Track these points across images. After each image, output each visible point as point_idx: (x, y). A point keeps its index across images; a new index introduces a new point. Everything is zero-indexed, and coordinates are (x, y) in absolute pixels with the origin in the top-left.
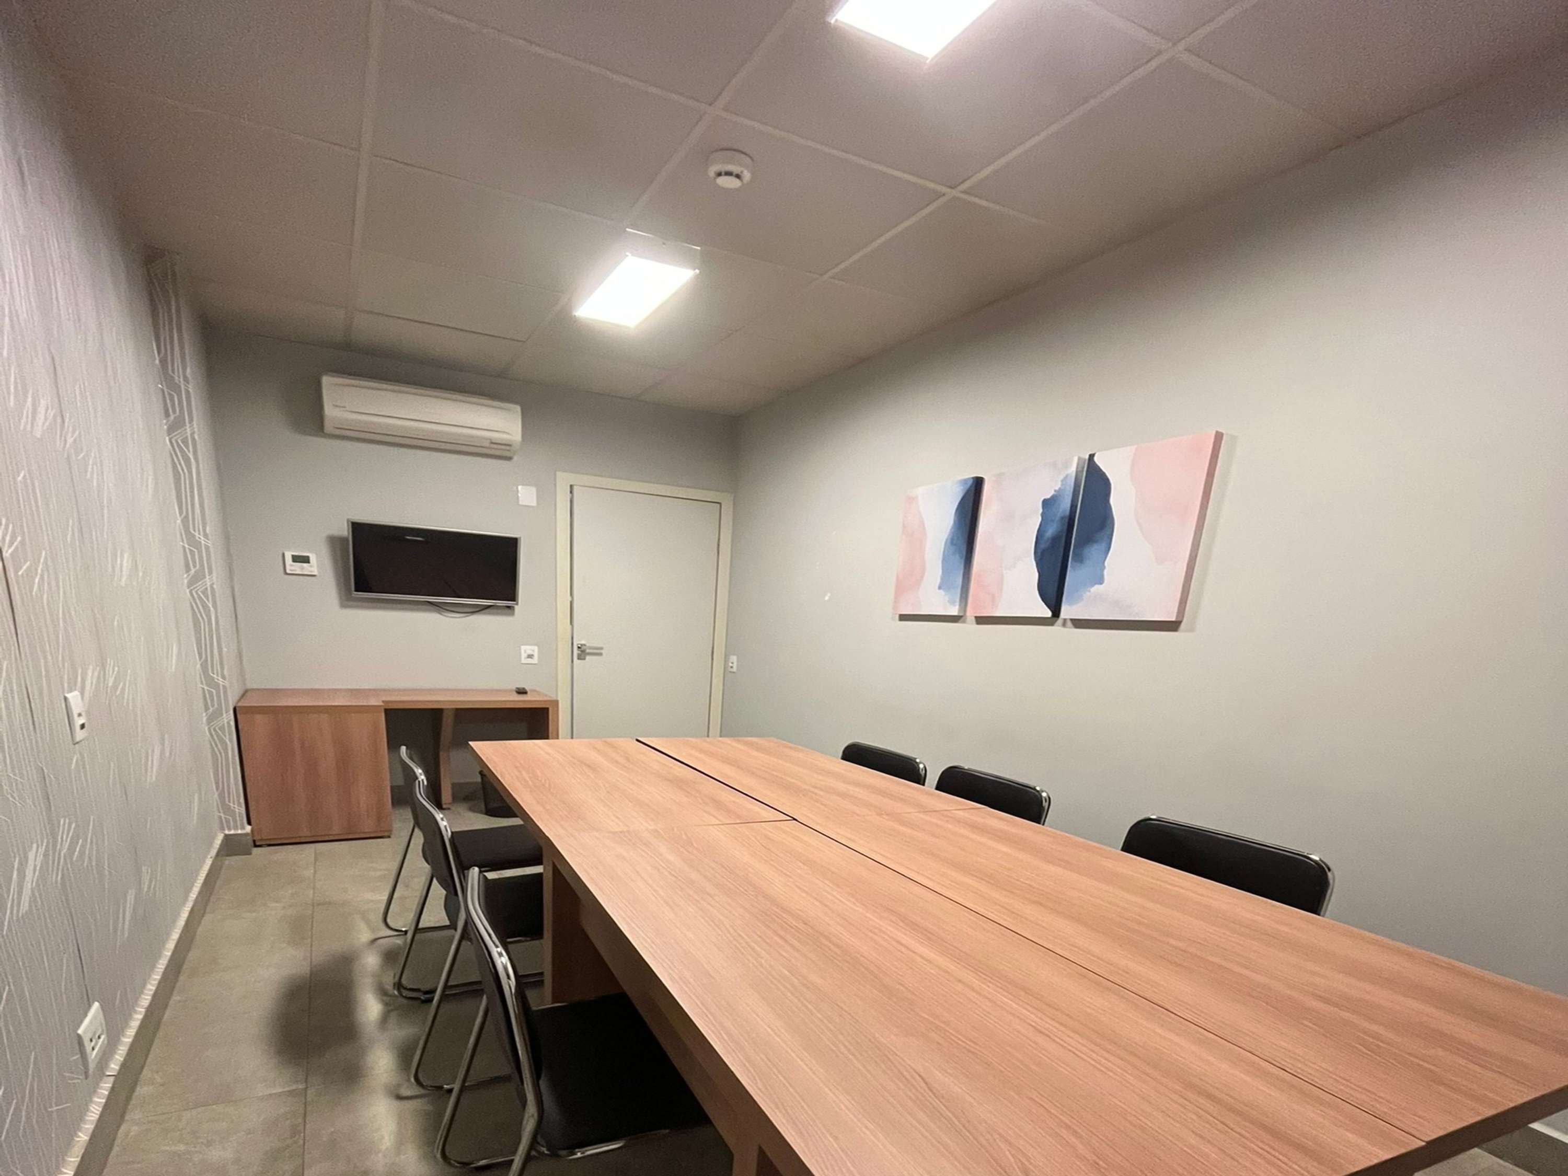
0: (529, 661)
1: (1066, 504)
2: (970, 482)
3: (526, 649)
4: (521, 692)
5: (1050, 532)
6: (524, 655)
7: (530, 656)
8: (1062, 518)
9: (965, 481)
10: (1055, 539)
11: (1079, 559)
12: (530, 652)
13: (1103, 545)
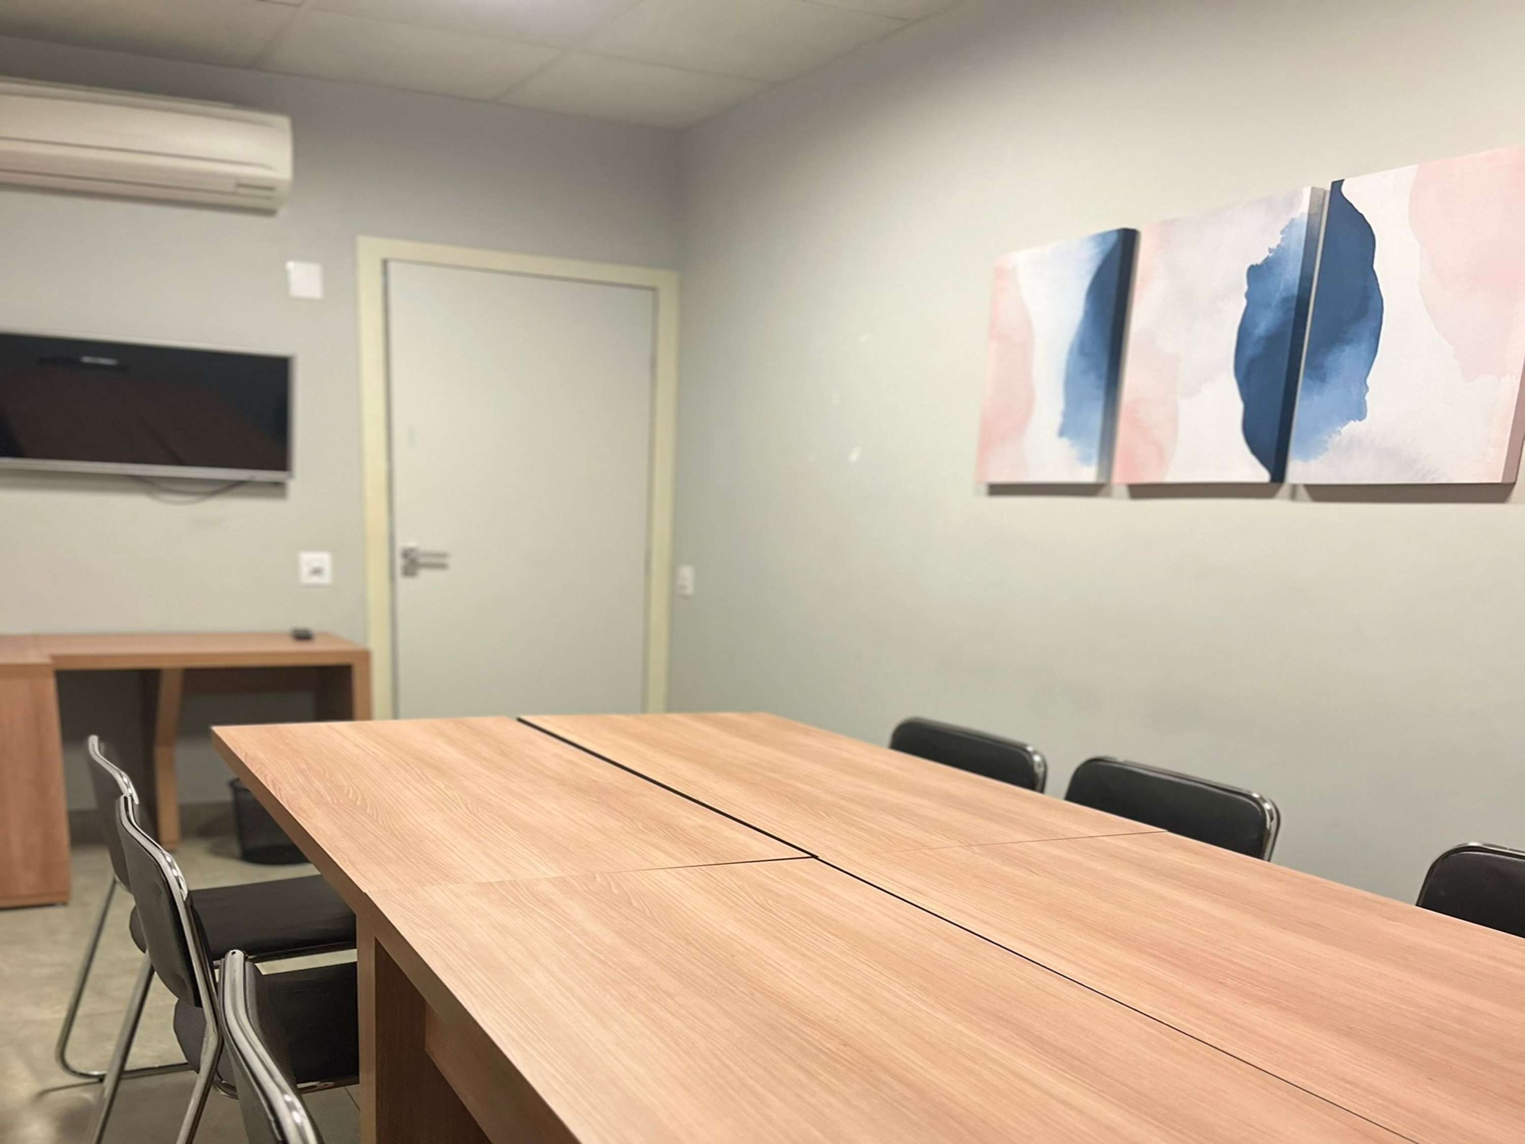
0: (315, 580)
1: (1292, 274)
2: (1114, 237)
3: (310, 559)
4: (303, 636)
5: (1265, 323)
6: (305, 570)
7: (317, 571)
8: (1285, 300)
9: (1104, 236)
10: (1272, 339)
11: (1319, 375)
12: (316, 564)
13: (1364, 347)
